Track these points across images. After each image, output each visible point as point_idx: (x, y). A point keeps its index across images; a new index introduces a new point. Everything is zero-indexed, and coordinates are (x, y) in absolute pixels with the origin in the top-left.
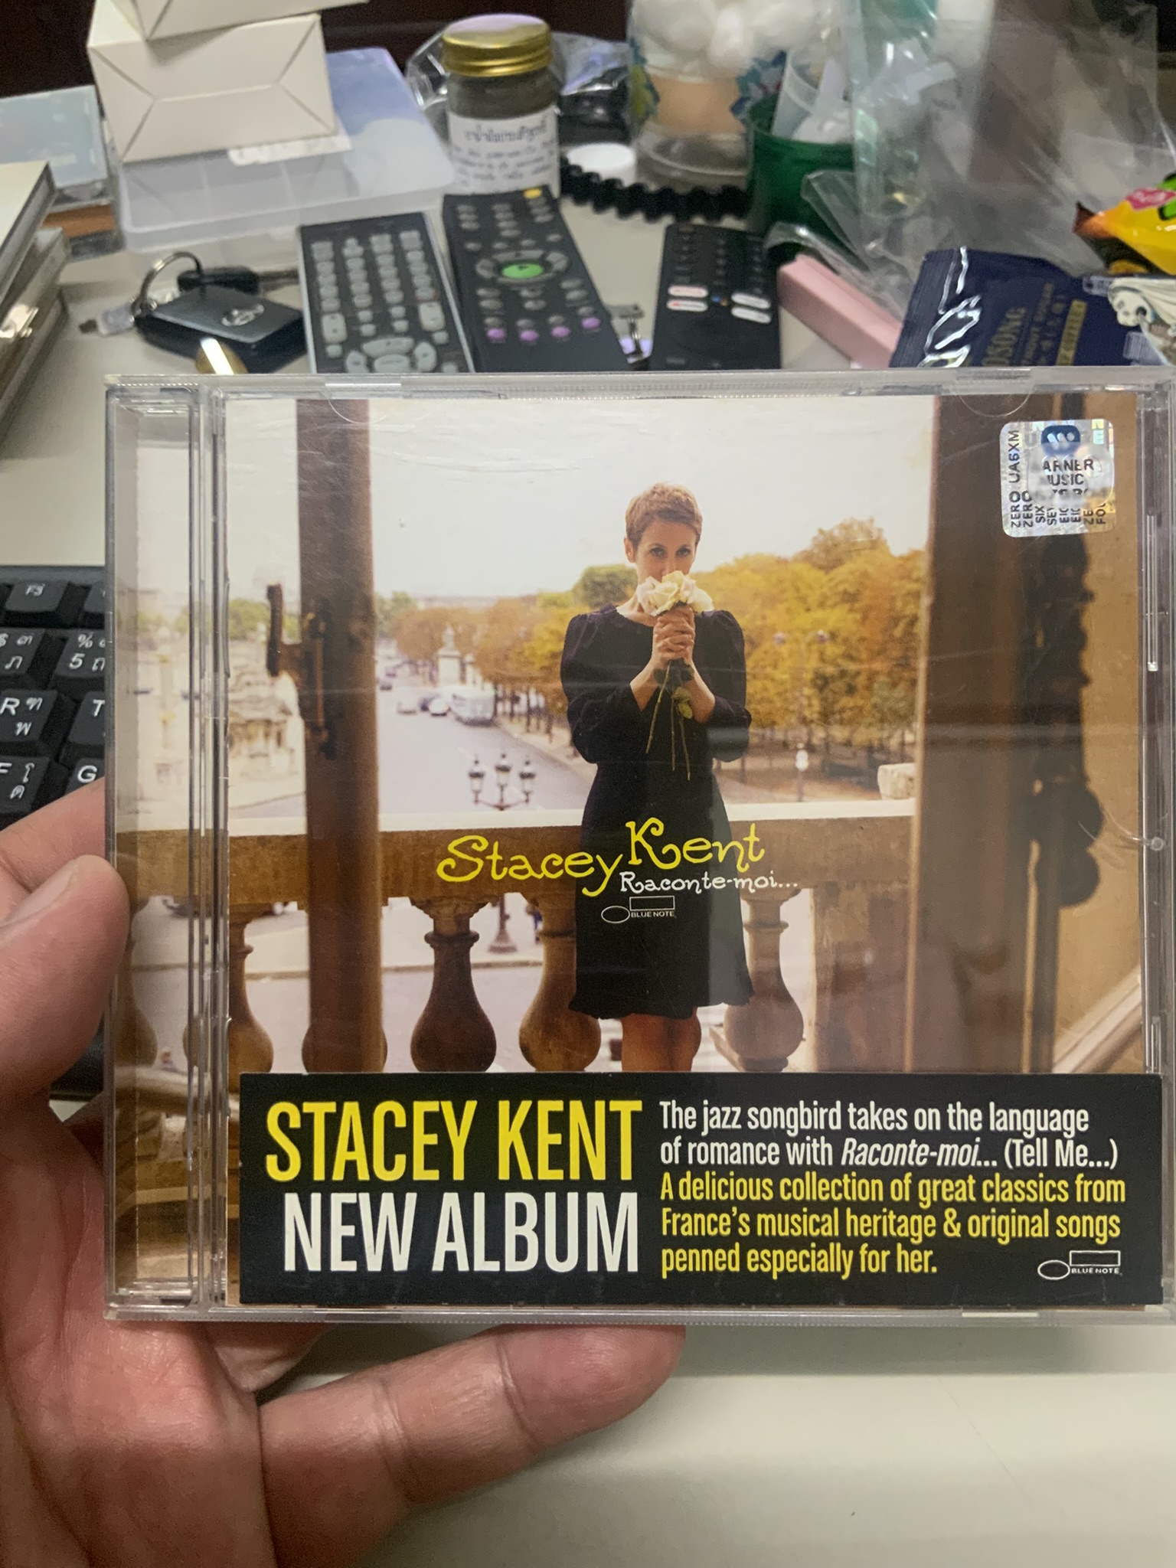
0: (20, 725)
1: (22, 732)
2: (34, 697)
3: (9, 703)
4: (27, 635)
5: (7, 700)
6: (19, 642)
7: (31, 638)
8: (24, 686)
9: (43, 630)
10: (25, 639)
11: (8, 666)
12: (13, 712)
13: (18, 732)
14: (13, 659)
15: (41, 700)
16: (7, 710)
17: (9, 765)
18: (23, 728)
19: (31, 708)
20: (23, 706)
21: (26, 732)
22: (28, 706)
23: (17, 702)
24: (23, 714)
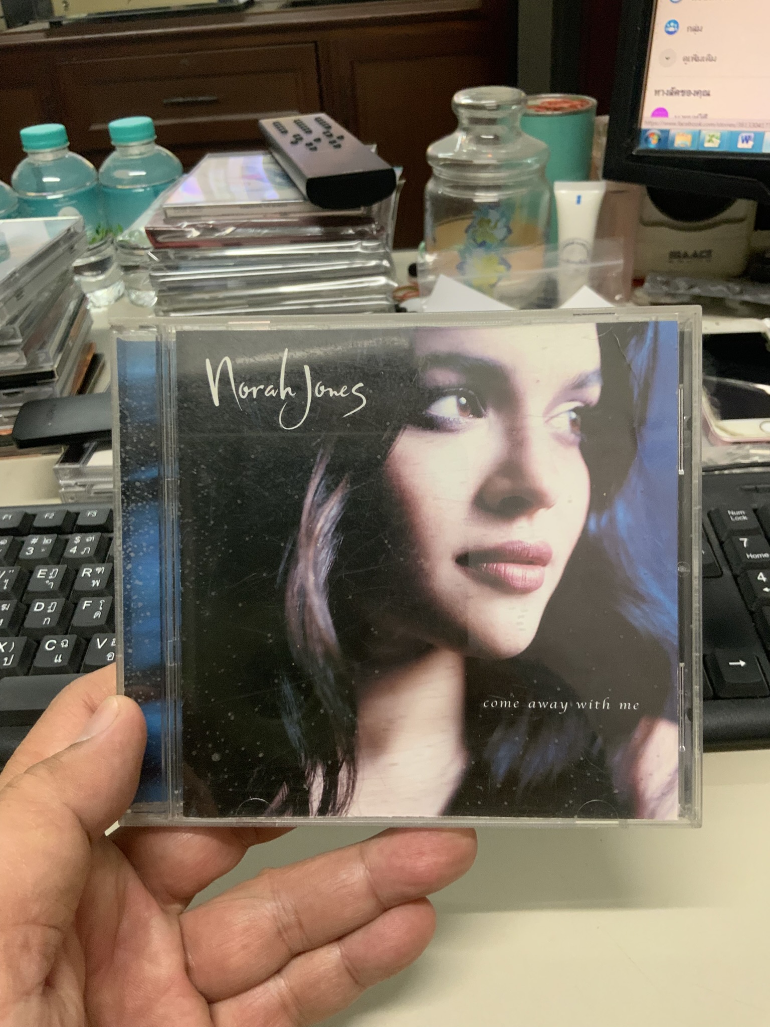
0: (94, 582)
1: (96, 584)
2: (99, 567)
3: (86, 571)
4: (92, 536)
5: (85, 570)
6: (87, 540)
7: (94, 538)
8: (93, 563)
9: (99, 534)
10: (91, 538)
11: (83, 553)
12: (89, 575)
13: (93, 585)
14: (85, 549)
15: (103, 568)
16: (85, 575)
17: (91, 602)
18: (96, 583)
19: (99, 572)
20: (94, 573)
21: (98, 585)
22: (97, 572)
23: (91, 571)
24: (94, 575)
